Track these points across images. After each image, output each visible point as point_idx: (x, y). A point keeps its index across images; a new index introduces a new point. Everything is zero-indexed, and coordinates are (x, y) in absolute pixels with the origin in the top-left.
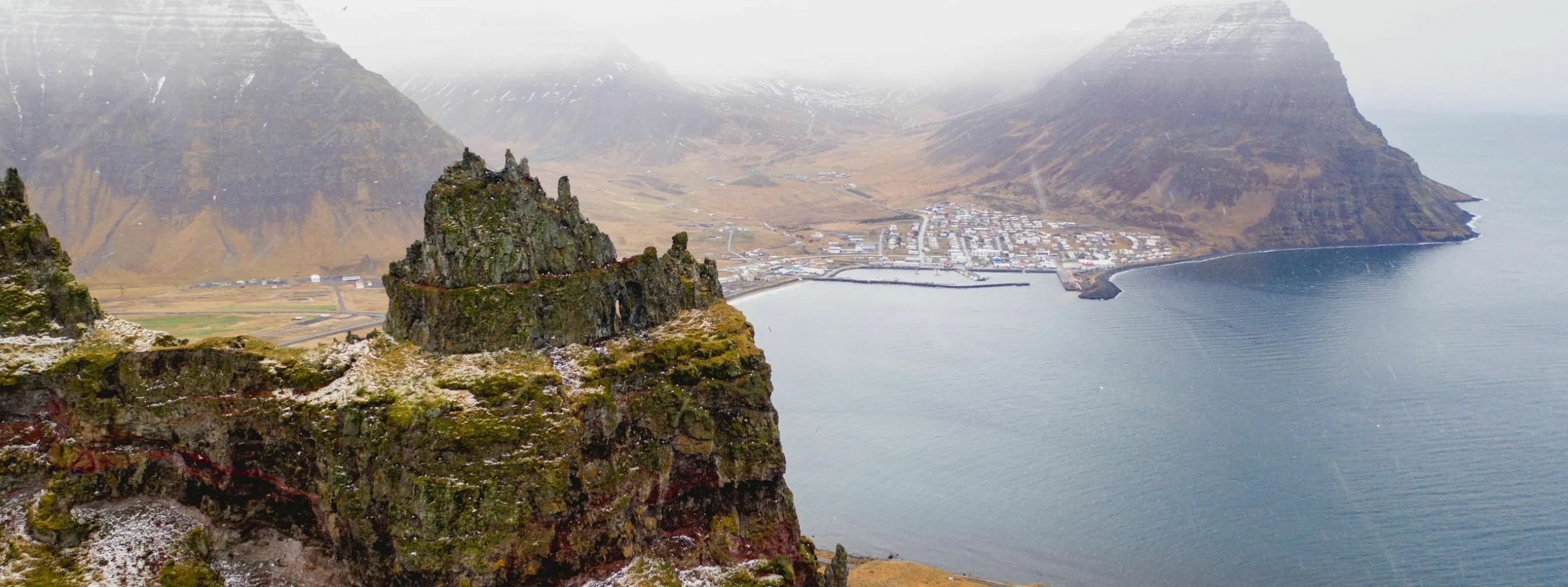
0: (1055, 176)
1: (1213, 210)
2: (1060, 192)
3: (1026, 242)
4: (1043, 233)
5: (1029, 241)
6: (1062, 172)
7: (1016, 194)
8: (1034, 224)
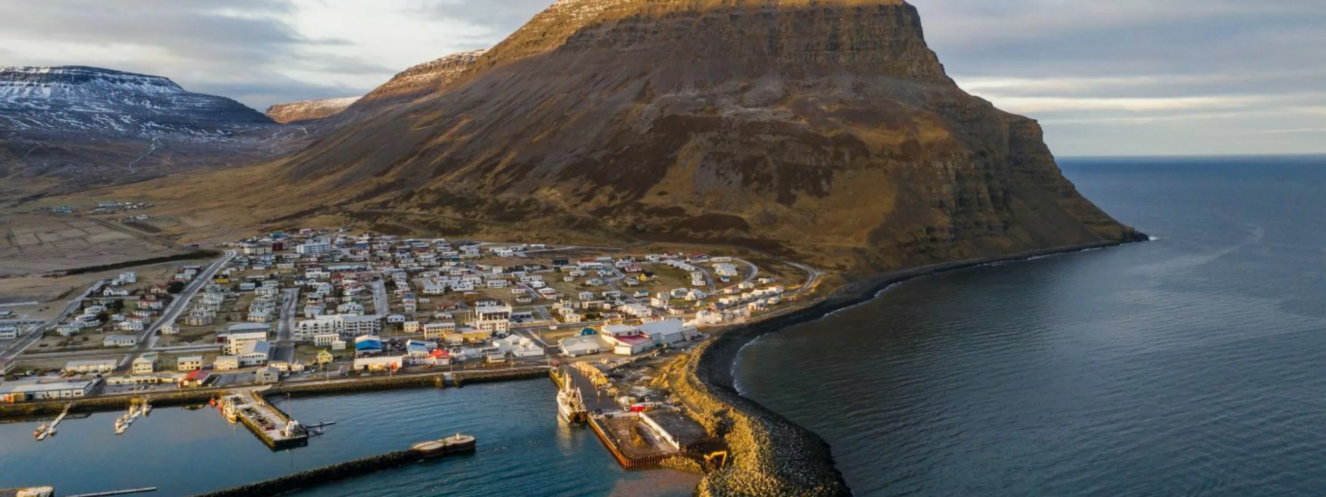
0: (490, 176)
1: (795, 205)
2: (502, 197)
3: (448, 289)
4: (484, 267)
5: (454, 283)
6: (500, 168)
7: (423, 207)
8: (461, 252)
